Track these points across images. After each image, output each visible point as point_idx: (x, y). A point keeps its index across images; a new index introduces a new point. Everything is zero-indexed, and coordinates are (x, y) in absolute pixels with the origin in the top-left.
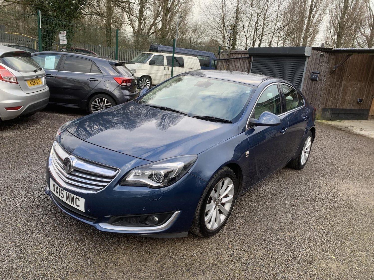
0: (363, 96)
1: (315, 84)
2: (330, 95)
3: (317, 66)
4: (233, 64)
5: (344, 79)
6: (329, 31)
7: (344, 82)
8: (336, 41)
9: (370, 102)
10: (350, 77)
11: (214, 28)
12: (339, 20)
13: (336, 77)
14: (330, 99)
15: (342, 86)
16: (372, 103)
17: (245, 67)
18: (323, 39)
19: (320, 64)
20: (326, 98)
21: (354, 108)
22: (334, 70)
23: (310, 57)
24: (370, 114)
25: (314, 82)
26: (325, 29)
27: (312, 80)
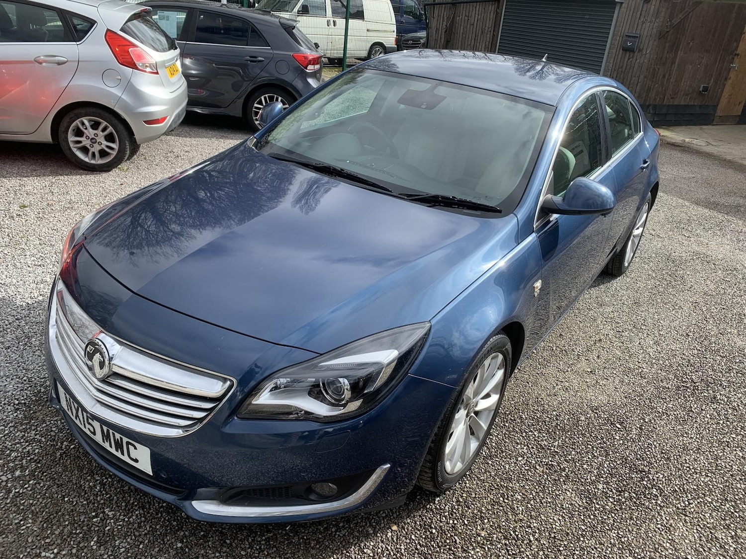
0: (710, 80)
1: (629, 59)
2: (654, 80)
3: (636, 23)
4: (464, 14)
5: (680, 48)
7: (680, 54)
9: (720, 90)
10: (691, 43)
13: (667, 44)
14: (654, 87)
15: (677, 63)
16: (723, 92)
17: (488, 19)
19: (642, 19)
20: (647, 85)
21: (692, 104)
22: (667, 32)
23: (624, 5)
24: (719, 112)
25: (628, 54)
27: (626, 50)
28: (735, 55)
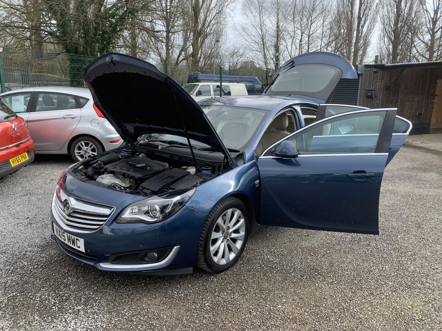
0: (422, 109)
1: (371, 102)
3: (372, 83)
5: (400, 94)
6: (382, 41)
7: (400, 97)
8: (391, 51)
9: (429, 115)
10: (406, 91)
11: (254, 49)
12: (393, 27)
13: (391, 93)
16: (432, 116)
18: (376, 51)
19: (375, 81)
21: (414, 123)
22: (389, 86)
23: (363, 75)
24: (432, 127)
25: (370, 99)
26: (378, 39)
27: (368, 97)
28: (435, 95)
